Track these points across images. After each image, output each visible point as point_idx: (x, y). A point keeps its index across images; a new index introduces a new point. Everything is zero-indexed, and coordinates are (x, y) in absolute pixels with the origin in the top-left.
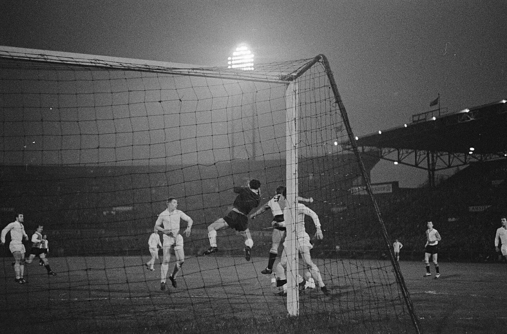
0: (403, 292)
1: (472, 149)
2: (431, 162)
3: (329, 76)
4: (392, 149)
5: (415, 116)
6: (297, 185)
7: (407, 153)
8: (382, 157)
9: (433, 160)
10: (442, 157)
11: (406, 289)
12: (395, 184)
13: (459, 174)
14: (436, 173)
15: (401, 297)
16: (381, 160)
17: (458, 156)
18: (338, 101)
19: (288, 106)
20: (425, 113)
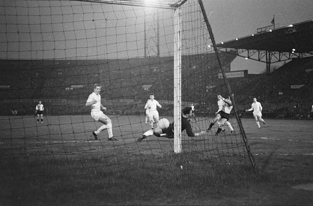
0: (244, 140)
1: (294, 50)
2: (268, 58)
3: (200, 4)
4: (244, 50)
5: (259, 29)
6: (181, 73)
7: (253, 52)
8: (238, 55)
9: (269, 57)
10: (274, 55)
11: (246, 138)
12: (246, 72)
13: (286, 65)
14: (271, 64)
15: (243, 142)
16: (237, 56)
17: (285, 54)
18: (206, 20)
19: (175, 23)
20: (265, 27)
